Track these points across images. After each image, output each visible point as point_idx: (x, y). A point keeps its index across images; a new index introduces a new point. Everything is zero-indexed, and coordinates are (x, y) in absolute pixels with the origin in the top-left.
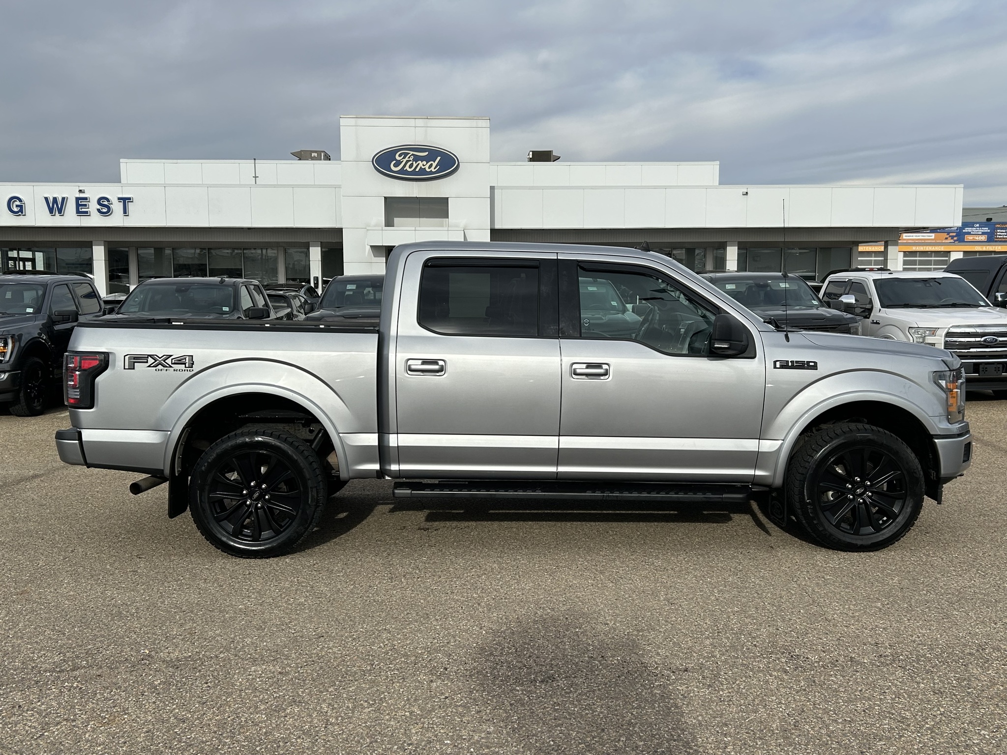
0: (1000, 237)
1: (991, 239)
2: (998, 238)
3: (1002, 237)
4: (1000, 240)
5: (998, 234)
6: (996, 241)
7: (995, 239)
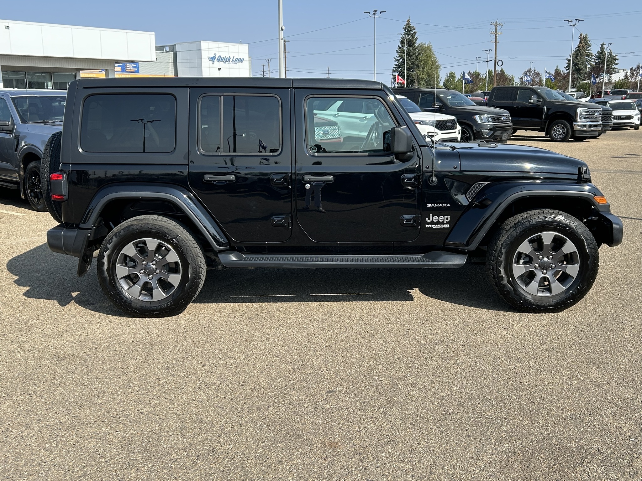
0: (129, 69)
1: (124, 70)
2: (128, 70)
3: (130, 69)
4: (129, 71)
5: (128, 67)
6: (127, 72)
7: (126, 71)
